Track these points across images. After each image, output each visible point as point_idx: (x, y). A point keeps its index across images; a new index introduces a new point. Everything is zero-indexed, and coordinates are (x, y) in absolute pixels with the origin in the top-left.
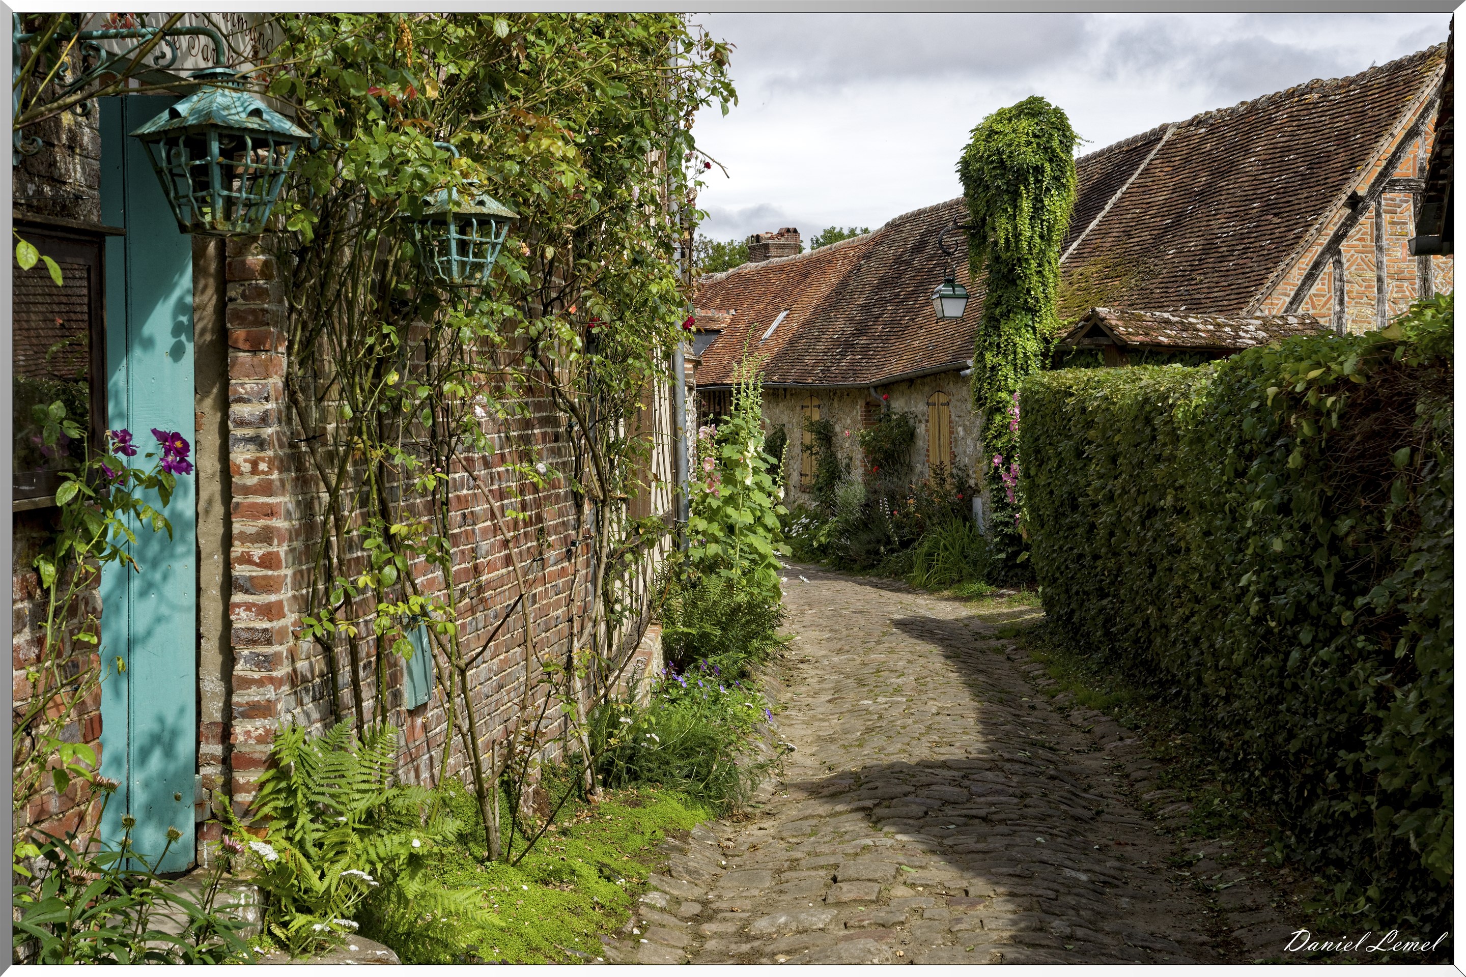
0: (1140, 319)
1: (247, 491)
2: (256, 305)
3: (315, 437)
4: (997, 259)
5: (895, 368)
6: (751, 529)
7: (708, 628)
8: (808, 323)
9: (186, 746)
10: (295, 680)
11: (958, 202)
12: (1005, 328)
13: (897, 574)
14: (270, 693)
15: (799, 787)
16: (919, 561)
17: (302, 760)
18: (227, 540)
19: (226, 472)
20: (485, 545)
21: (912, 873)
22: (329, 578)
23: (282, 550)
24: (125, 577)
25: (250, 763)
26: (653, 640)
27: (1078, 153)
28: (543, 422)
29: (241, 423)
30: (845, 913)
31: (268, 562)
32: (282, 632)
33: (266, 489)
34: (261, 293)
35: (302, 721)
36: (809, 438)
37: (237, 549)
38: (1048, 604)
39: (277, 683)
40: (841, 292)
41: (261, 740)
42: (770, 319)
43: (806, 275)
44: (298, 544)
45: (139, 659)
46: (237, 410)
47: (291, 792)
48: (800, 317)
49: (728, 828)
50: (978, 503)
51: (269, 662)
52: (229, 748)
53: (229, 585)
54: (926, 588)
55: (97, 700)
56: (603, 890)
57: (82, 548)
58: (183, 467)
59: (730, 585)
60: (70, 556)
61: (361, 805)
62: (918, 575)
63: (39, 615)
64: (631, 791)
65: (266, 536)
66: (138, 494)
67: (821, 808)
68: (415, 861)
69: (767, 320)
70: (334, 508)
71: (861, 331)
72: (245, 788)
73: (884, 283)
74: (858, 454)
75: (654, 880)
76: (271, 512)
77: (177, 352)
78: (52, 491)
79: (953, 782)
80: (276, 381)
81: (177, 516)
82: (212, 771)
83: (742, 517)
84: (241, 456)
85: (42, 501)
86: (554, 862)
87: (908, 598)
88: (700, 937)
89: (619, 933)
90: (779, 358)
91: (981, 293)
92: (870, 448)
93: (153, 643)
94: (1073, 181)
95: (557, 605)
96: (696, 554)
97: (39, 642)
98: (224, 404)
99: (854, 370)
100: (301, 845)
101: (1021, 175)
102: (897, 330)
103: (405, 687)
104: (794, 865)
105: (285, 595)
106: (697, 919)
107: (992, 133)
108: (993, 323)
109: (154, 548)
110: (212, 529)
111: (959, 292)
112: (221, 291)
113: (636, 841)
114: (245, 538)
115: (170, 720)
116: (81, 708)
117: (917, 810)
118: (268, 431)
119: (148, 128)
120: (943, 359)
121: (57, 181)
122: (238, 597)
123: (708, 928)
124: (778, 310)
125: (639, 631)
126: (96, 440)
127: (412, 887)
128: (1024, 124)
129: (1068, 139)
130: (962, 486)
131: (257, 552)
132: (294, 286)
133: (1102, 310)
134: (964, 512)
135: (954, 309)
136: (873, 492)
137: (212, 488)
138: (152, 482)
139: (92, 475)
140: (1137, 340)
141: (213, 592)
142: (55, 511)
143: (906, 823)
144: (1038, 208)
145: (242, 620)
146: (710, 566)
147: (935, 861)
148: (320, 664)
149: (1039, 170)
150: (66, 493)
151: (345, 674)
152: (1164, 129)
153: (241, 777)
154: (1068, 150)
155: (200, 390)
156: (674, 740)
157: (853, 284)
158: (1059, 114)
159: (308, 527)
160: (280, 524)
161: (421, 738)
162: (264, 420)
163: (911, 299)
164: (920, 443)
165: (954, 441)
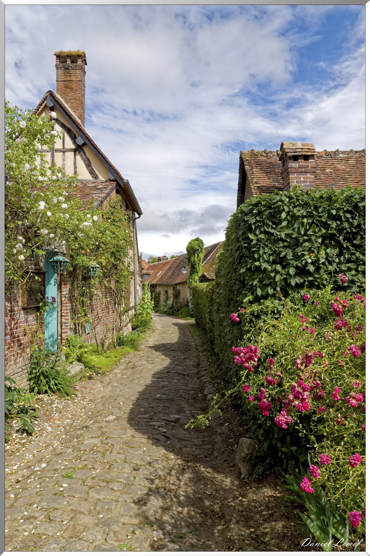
0: (211, 275)
1: (64, 303)
2: (65, 279)
3: (73, 296)
4: (192, 264)
5: (178, 281)
6: (147, 308)
7: (138, 324)
8: (165, 273)
9: (56, 337)
10: (70, 329)
11: (185, 254)
12: (193, 275)
13: (177, 316)
14: (67, 330)
15: (148, 347)
16: (180, 314)
17: (71, 339)
18: (61, 310)
19: (61, 301)
20: (99, 311)
21: (159, 357)
22: (75, 315)
23: (69, 311)
24: (47, 315)
25: (64, 339)
26: (130, 326)
27: (205, 247)
28: (109, 293)
29: (63, 295)
30: (148, 362)
31: (67, 313)
32: (69, 322)
33: (66, 303)
34: (66, 277)
35: (71, 334)
36: (164, 293)
37: (63, 311)
38: (195, 320)
39: (68, 329)
40: (170, 268)
41: (66, 336)
42: (159, 272)
43: (165, 265)
44: (71, 311)
45: (50, 325)
46: (63, 293)
47: (70, 343)
48: (164, 272)
49: (136, 352)
50: (190, 304)
51: (67, 326)
52: (62, 338)
53: (61, 316)
54: (181, 318)
55: (44, 330)
56: (115, 359)
57: (42, 311)
58: (55, 301)
59: (143, 317)
60: (41, 312)
61: (79, 345)
62: (180, 316)
63: (37, 319)
64: (122, 347)
65: (66, 310)
66: (49, 304)
67: (150, 349)
68: (86, 352)
69: (158, 273)
70: (76, 306)
71: (172, 275)
72: (64, 343)
73: (177, 267)
74: (172, 296)
75: (123, 358)
76: (67, 306)
77: (55, 285)
78: (39, 304)
79: (170, 346)
80: (68, 289)
81: (54, 307)
82: (59, 341)
83: (145, 306)
84: (63, 299)
85: (38, 305)
86: (108, 355)
87: (177, 320)
88: (128, 365)
89: (116, 364)
90: (160, 279)
91: (189, 270)
92: (174, 294)
93: (51, 323)
94: (204, 251)
95: (111, 320)
96: (138, 312)
97: (37, 322)
98: (61, 292)
99: (171, 281)
100: (71, 350)
101: (195, 251)
102: (178, 275)
103: (87, 330)
104: (143, 356)
105: (69, 317)
106: (128, 363)
107: (191, 243)
108: (191, 274)
109: (51, 311)
110: (59, 308)
111: (186, 269)
112: (61, 277)
113: (121, 353)
114: (64, 310)
115: (53, 333)
116: (42, 330)
117: (163, 349)
118: (67, 296)
119: (51, 261)
120: (184, 280)
121: (39, 266)
122: (63, 318)
123: (129, 364)
124: (160, 271)
125: (127, 324)
126: (44, 297)
127: (85, 355)
128: (196, 242)
129: (203, 244)
130: (187, 301)
131: (65, 312)
132: (70, 277)
133: (205, 273)
134: (187, 305)
135: (185, 272)
136: (173, 302)
137: (59, 303)
138: (51, 303)
139: (44, 302)
140: (210, 278)
141: (59, 317)
142: (39, 307)
143: (160, 351)
144: (198, 256)
145: (63, 321)
146: (140, 314)
147: (163, 355)
148: (74, 327)
149: (198, 250)
150: (41, 304)
151: (77, 329)
152: (220, 242)
153: (63, 341)
154: (203, 246)
155: (58, 291)
156: (129, 340)
157: (172, 267)
158: (201, 240)
159: (72, 308)
160: (68, 308)
161: (89, 337)
162: (66, 294)
163: (180, 270)
164: (181, 294)
165: (186, 294)
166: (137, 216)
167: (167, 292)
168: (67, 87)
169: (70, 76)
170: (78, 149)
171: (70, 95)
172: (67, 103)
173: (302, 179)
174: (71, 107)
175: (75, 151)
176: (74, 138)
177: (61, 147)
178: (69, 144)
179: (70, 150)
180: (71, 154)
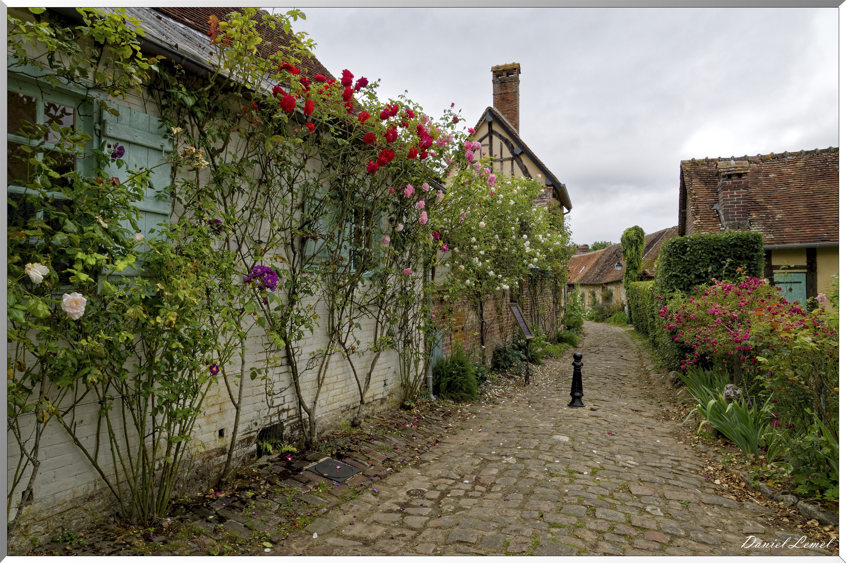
4: (628, 258)
5: (608, 280)
8: (590, 270)
11: (618, 244)
12: (631, 272)
13: (608, 322)
16: (613, 319)
27: (646, 236)
36: (590, 294)
38: (634, 325)
40: (597, 263)
42: (581, 268)
43: (589, 259)
48: (588, 268)
50: (626, 308)
54: (614, 325)
62: (613, 323)
71: (601, 271)
73: (607, 261)
90: (582, 277)
91: (625, 265)
92: (603, 297)
94: (644, 241)
99: (600, 280)
101: (633, 242)
102: (609, 271)
107: (627, 233)
108: (628, 271)
111: (620, 265)
120: (618, 278)
124: (583, 266)
128: (634, 231)
129: (643, 233)
130: (622, 304)
133: (646, 270)
134: (622, 309)
135: (619, 268)
136: (603, 305)
140: (653, 276)
144: (637, 248)
149: (637, 241)
154: (643, 236)
157: (600, 261)
158: (641, 229)
163: (611, 265)
164: (614, 296)
165: (621, 295)
166: (565, 210)
167: (594, 294)
168: (503, 99)
169: (506, 89)
170: (515, 157)
171: (506, 106)
172: (504, 114)
173: (735, 194)
174: (507, 118)
175: (512, 159)
176: (511, 148)
177: (498, 157)
178: (507, 154)
179: (508, 159)
180: (508, 164)
